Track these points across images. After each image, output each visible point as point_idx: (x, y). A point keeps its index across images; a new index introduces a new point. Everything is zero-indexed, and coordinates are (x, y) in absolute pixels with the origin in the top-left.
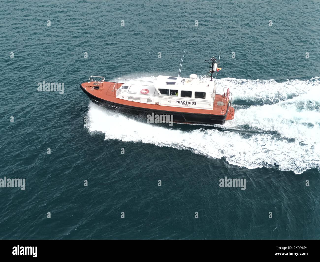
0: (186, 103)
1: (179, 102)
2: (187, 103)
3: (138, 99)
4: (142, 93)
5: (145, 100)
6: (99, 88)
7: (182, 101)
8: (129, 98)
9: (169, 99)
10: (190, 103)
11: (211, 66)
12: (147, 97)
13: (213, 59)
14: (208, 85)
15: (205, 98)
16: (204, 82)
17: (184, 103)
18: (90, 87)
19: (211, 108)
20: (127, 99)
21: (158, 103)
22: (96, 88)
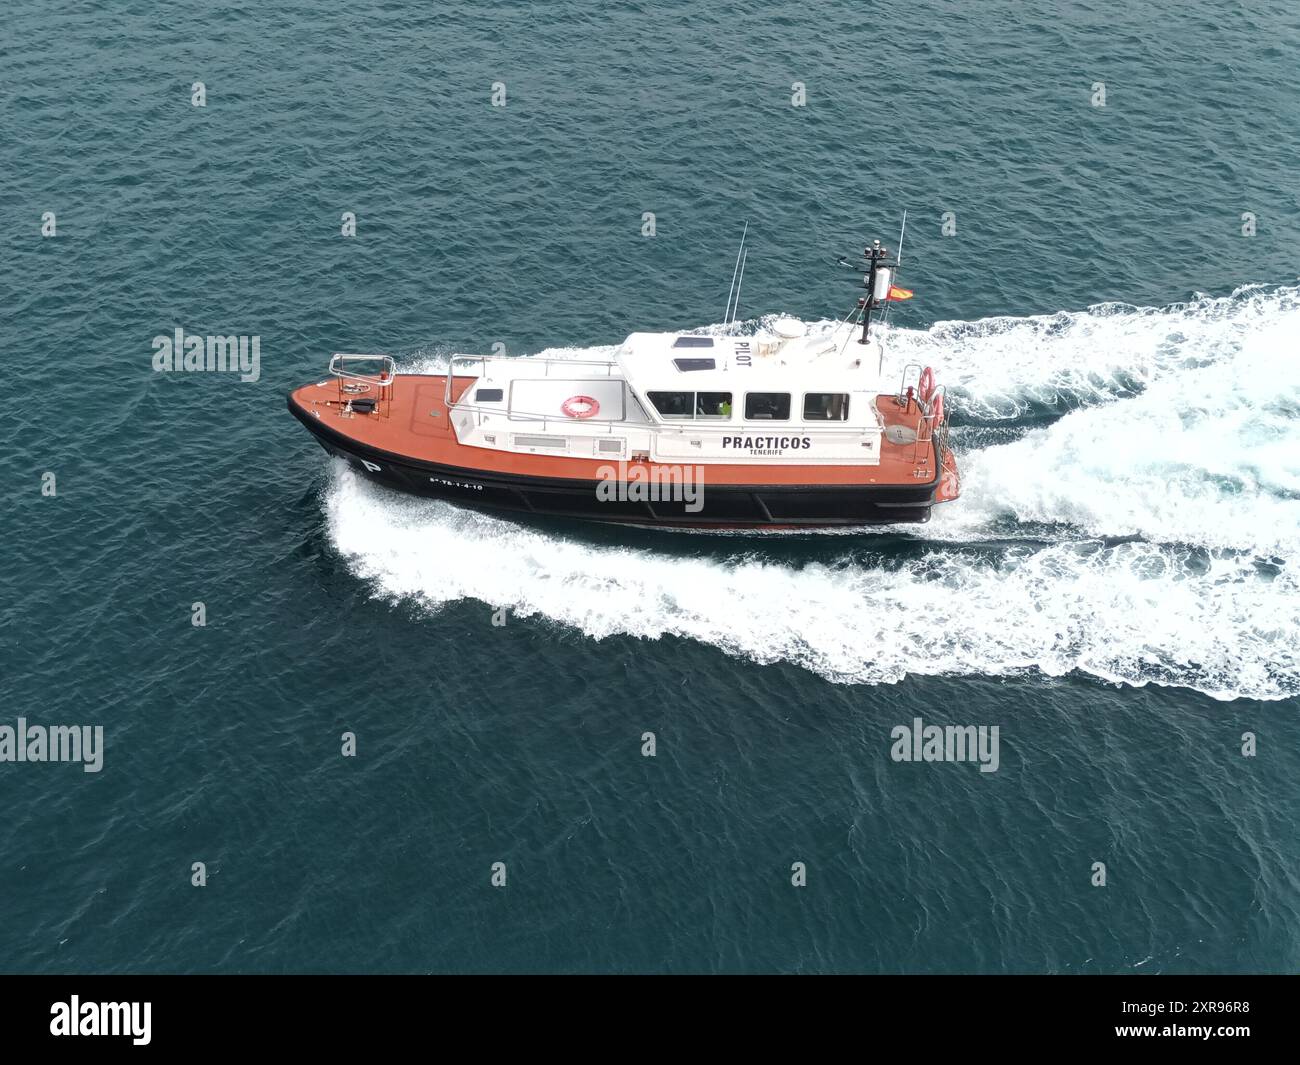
0: (765, 442)
1: (737, 442)
2: (773, 442)
3: (560, 442)
4: (570, 414)
5: (590, 444)
6: (372, 407)
7: (749, 439)
8: (519, 440)
9: (693, 434)
10: (785, 443)
11: (867, 278)
12: (596, 430)
13: (875, 252)
14: (858, 363)
15: (846, 418)
16: (839, 349)
17: (760, 443)
18: (337, 406)
19: (872, 456)
20: (511, 448)
21: (648, 452)
22: (358, 407)
